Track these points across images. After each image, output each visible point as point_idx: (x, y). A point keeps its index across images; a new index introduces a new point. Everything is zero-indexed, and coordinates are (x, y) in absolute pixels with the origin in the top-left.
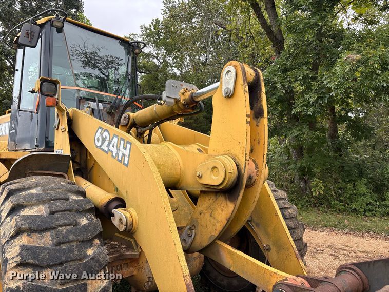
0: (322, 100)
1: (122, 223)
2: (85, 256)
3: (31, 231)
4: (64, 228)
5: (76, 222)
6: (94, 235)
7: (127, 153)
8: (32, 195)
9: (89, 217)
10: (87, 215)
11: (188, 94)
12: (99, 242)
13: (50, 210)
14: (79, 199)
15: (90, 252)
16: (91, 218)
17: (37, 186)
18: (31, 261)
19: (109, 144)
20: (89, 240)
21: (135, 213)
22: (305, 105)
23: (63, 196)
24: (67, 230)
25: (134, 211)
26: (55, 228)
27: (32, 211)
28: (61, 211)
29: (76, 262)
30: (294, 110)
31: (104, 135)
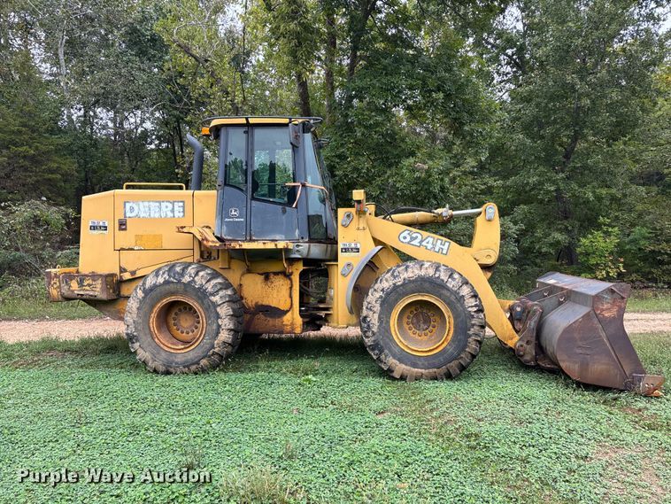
7: (445, 247)
31: (414, 235)
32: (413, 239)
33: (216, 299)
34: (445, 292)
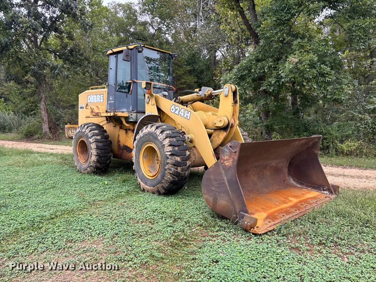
0: (278, 82)
3: (169, 137)
7: (189, 115)
8: (164, 128)
11: (209, 92)
18: (172, 145)
19: (179, 111)
22: (268, 85)
26: (175, 137)
27: (167, 132)
30: (262, 88)
31: (177, 108)
32: (176, 110)
33: (91, 140)
34: (157, 142)
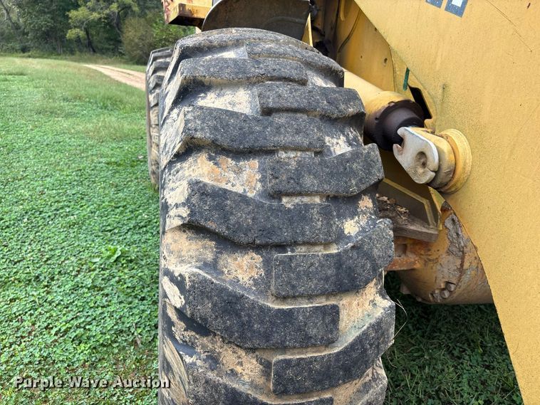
1: (424, 165)
2: (340, 237)
3: (218, 149)
4: (292, 155)
5: (323, 145)
6: (363, 187)
8: (225, 61)
9: (351, 136)
10: (347, 130)
12: (371, 205)
13: (262, 105)
14: (329, 86)
15: (351, 227)
16: (355, 139)
17: (237, 43)
18: (211, 225)
20: (348, 198)
21: (466, 143)
23: (294, 74)
24: (299, 163)
25: (463, 138)
26: (271, 152)
27: (222, 99)
28: (288, 110)
29: (317, 248)
